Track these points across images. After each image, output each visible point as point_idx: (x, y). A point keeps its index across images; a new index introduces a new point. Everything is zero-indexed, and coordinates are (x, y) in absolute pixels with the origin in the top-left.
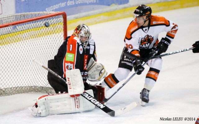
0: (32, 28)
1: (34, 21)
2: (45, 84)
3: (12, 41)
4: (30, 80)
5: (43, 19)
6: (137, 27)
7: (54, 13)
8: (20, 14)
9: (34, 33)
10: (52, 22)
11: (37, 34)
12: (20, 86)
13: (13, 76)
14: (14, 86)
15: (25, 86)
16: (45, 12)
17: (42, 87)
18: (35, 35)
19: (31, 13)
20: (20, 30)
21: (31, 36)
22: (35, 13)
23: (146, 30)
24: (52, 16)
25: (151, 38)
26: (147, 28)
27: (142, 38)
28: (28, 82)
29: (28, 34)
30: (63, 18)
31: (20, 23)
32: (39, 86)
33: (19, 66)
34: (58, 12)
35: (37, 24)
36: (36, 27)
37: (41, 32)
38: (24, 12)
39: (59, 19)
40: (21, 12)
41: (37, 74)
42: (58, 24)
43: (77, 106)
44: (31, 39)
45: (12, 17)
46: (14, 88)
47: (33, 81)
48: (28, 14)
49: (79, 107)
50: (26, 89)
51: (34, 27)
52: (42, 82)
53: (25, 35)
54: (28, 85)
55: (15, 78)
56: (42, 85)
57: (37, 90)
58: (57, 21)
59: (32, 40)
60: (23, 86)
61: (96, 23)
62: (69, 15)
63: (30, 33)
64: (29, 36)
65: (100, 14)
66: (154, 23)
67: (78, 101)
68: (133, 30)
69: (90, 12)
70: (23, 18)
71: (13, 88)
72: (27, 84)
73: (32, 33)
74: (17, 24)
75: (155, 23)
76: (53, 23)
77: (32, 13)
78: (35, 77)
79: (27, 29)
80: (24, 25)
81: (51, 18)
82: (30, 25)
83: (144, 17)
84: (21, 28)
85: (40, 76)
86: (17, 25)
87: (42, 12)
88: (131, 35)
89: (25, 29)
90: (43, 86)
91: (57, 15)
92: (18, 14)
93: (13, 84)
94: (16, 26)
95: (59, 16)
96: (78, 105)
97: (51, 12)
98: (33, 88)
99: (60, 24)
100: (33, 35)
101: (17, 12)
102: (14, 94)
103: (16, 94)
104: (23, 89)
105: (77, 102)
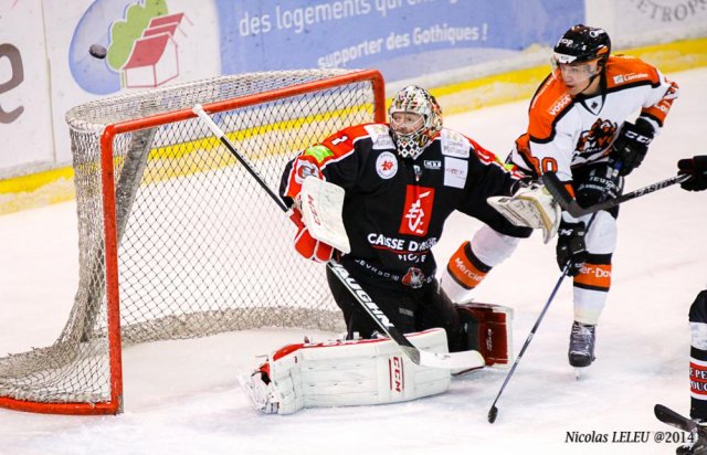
0: (272, 121)
1: (280, 101)
2: (313, 302)
3: (209, 162)
4: (265, 287)
5: (309, 94)
6: (568, 99)
7: (343, 73)
8: (235, 77)
9: (280, 136)
10: (338, 101)
11: (291, 142)
12: (234, 307)
13: (213, 273)
14: (215, 308)
15: (251, 306)
16: (314, 70)
17: (306, 311)
18: (284, 143)
19: (269, 73)
20: (236, 128)
21: (271, 145)
22: (284, 72)
23: (595, 105)
24: (337, 83)
25: (608, 125)
26: (598, 99)
27: (583, 133)
28: (261, 294)
29: (260, 141)
30: (374, 88)
31: (234, 106)
32: (296, 307)
33: (232, 244)
34: (358, 70)
35: (290, 110)
36: (286, 118)
37: (302, 134)
38: (248, 71)
39: (360, 92)
40: (238, 71)
41: (288, 269)
42: (355, 108)
43: (395, 385)
44: (269, 156)
45: (211, 87)
46: (216, 312)
47: (276, 292)
48: (260, 77)
49: (400, 387)
50: (254, 315)
51: (279, 119)
52: (305, 296)
53: (252, 143)
54: (260, 305)
55: (218, 280)
56: (304, 305)
57: (288, 320)
58: (354, 100)
59: (273, 162)
60: (243, 306)
61: (480, 106)
62: (393, 80)
63: (267, 139)
64: (264, 147)
65: (492, 76)
66: (618, 80)
67: (400, 369)
68: (559, 110)
69: (461, 72)
70: (245, 89)
71: (211, 314)
72: (256, 301)
73: (274, 137)
74: (225, 108)
75: (621, 81)
76: (342, 107)
77: (274, 73)
78: (284, 277)
79: (258, 124)
80: (249, 113)
81: (334, 89)
82: (268, 114)
83: (590, 63)
84: (239, 120)
85: (298, 274)
86: (224, 112)
87: (305, 71)
88: (554, 124)
89: (251, 126)
90: (308, 307)
91: (354, 80)
92: (229, 77)
93: (211, 301)
94: (223, 117)
95: (361, 84)
96: (400, 381)
97: (333, 71)
98: (277, 312)
99: (363, 110)
100: (277, 144)
101: (225, 70)
102: (215, 332)
103: (223, 331)
104: (244, 315)
105: (397, 371)
